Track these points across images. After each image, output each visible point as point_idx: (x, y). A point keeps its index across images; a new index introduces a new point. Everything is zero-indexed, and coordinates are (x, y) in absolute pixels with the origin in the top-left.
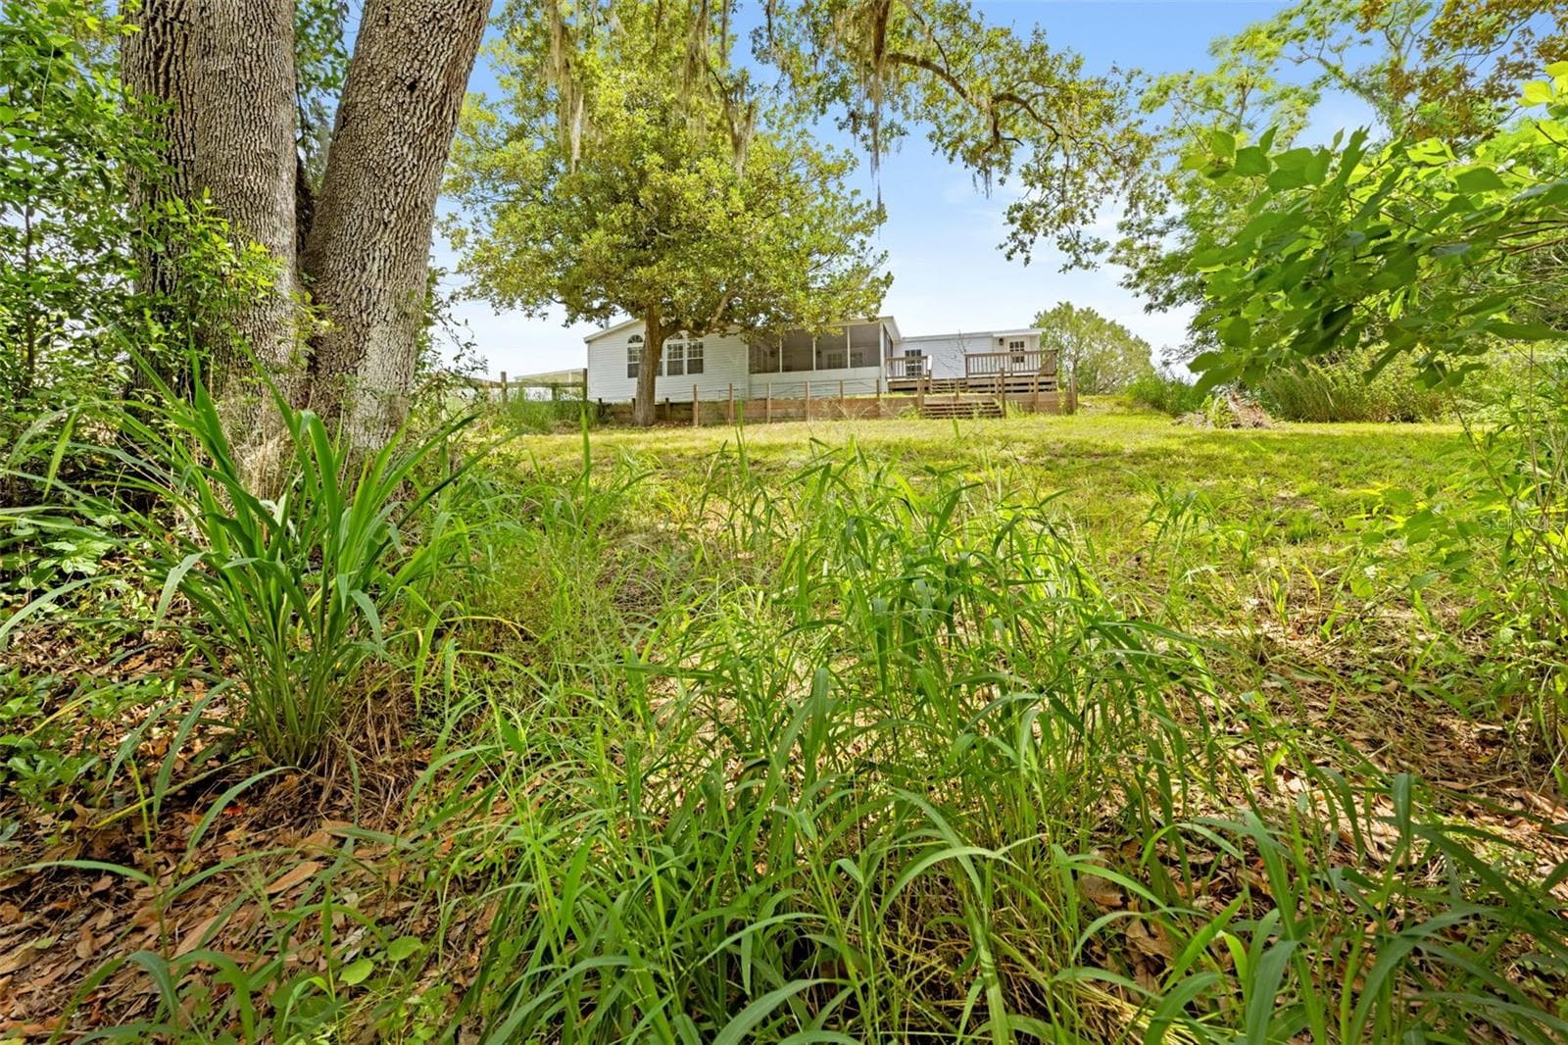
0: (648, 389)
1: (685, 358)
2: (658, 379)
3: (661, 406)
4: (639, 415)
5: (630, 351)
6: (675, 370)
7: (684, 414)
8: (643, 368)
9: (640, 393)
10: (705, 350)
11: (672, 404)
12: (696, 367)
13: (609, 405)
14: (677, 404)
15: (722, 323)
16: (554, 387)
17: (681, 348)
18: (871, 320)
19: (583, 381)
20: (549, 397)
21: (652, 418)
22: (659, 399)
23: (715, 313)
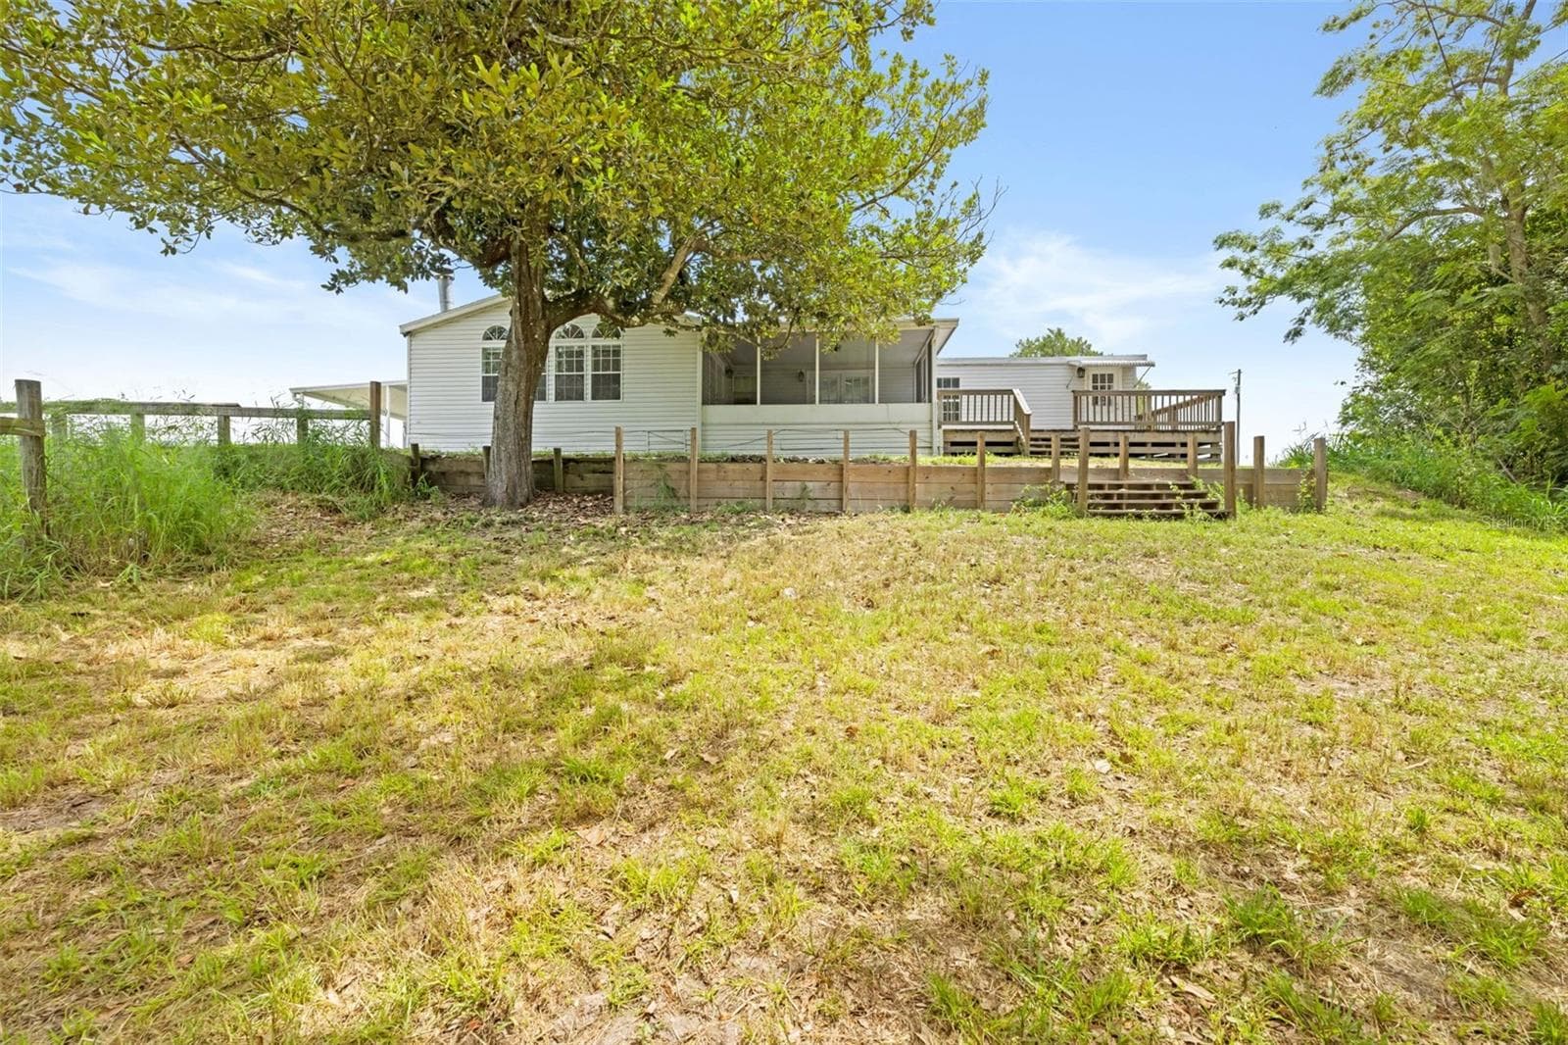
0: (517, 426)
1: (588, 372)
2: (537, 406)
3: (545, 465)
4: (498, 486)
5: (486, 353)
6: (569, 391)
7: (591, 481)
8: (509, 387)
9: (498, 439)
10: (625, 360)
11: (567, 461)
12: (608, 387)
13: (435, 458)
14: (576, 461)
15: (671, 305)
16: (303, 417)
17: (580, 353)
18: (920, 323)
19: (373, 405)
20: (290, 436)
21: (524, 491)
22: (540, 447)
23: (661, 281)
